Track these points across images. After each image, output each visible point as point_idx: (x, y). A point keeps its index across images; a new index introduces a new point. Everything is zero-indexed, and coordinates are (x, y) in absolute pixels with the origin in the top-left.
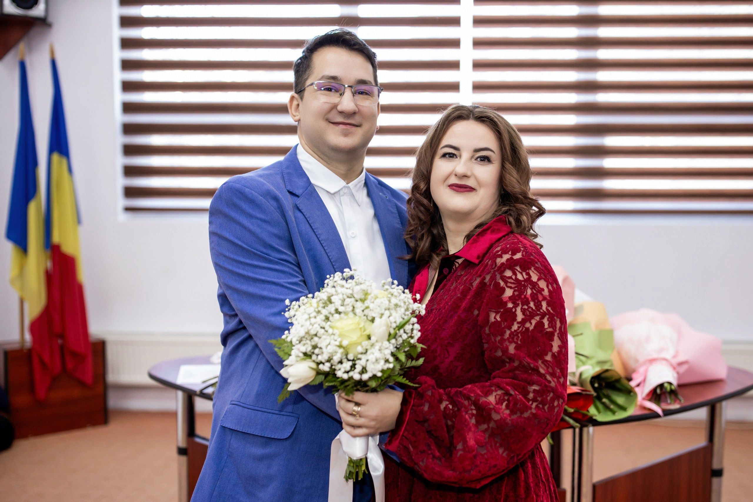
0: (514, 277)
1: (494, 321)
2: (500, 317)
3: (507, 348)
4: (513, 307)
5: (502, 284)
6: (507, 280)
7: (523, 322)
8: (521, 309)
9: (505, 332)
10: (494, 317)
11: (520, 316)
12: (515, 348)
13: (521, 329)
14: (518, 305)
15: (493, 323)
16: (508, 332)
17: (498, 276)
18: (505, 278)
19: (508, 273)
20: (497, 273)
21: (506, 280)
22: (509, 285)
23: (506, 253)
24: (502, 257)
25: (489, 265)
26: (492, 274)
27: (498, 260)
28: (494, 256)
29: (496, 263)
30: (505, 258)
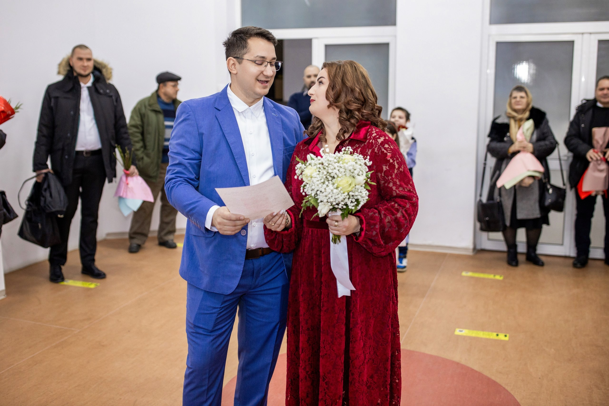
0: (390, 147)
1: (386, 170)
2: (388, 168)
4: (393, 162)
5: (385, 151)
6: (387, 149)
7: (398, 169)
8: (397, 162)
10: (385, 168)
11: (397, 166)
13: (398, 172)
14: (395, 160)
15: (385, 171)
16: (394, 175)
17: (382, 148)
19: (386, 146)
20: (380, 146)
22: (388, 151)
23: (382, 137)
24: (380, 139)
25: (374, 143)
26: (378, 147)
27: (379, 140)
28: (375, 138)
29: (378, 142)
30: (382, 139)
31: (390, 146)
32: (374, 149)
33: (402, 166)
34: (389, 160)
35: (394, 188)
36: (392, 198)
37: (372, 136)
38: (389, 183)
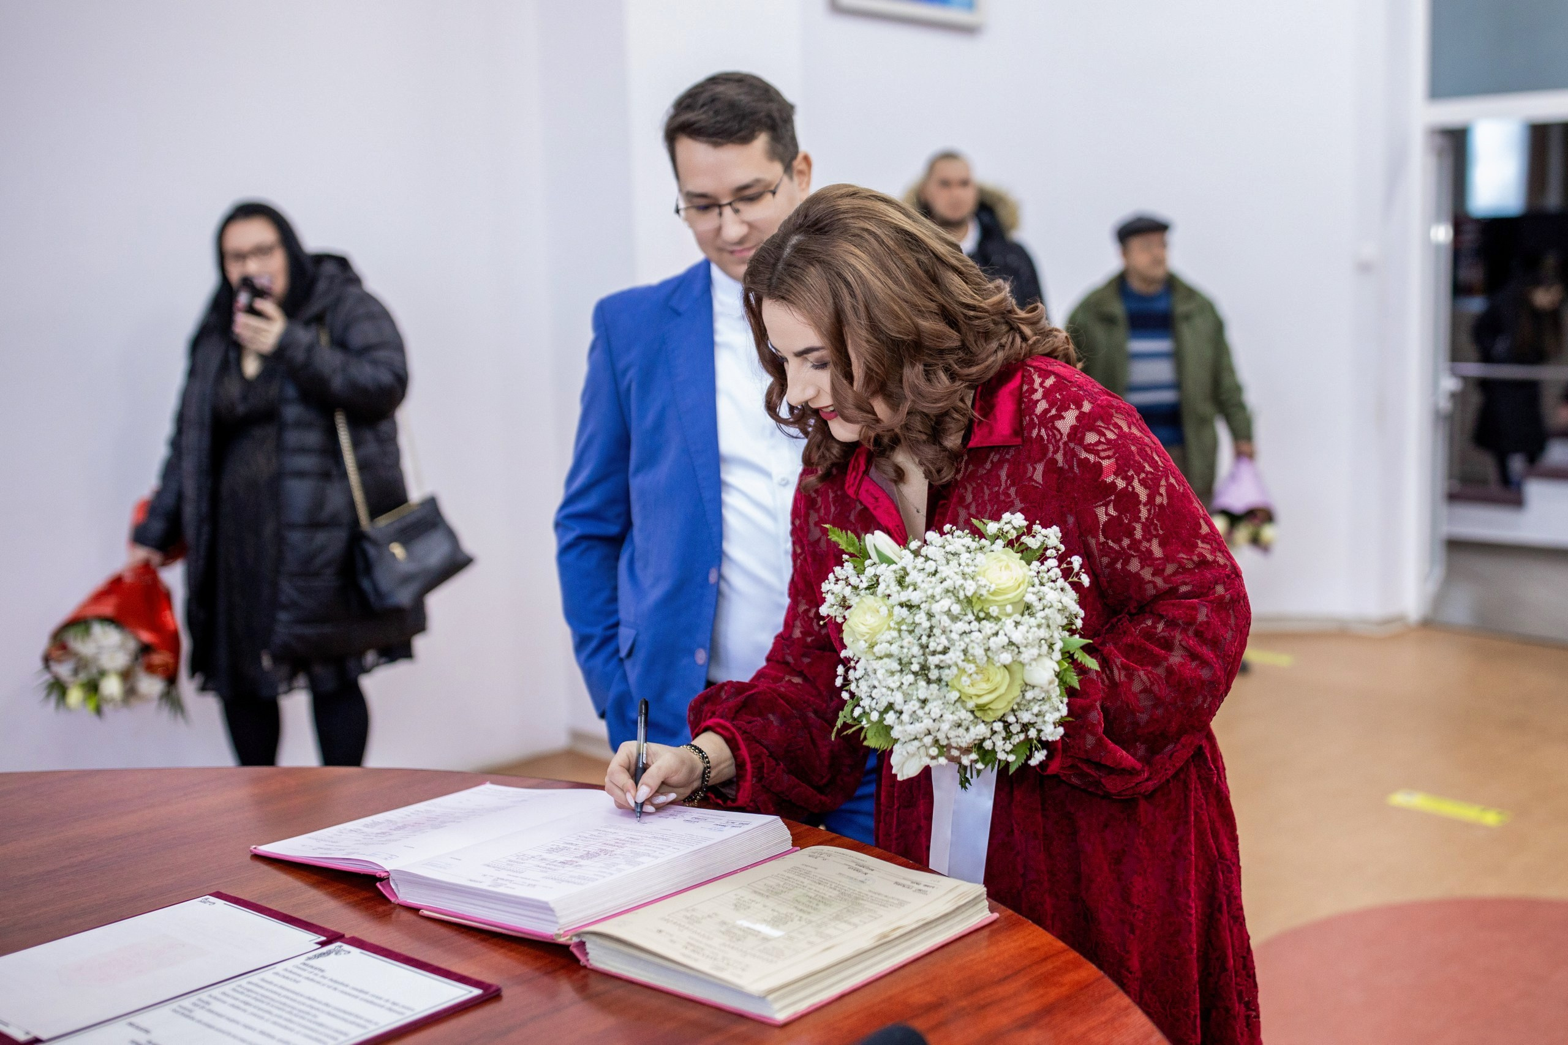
0: (1103, 440)
3: (1150, 552)
4: (1128, 485)
5: (1092, 458)
6: (1096, 448)
7: (1151, 501)
8: (1140, 481)
9: (1134, 529)
11: (1143, 494)
12: (1161, 545)
15: (1108, 524)
16: (1138, 527)
17: (1078, 449)
18: (1091, 447)
19: (1091, 438)
20: (1072, 445)
21: (1094, 450)
22: (1103, 454)
23: (1067, 409)
24: (1064, 418)
25: (1045, 437)
26: (1064, 449)
27: (1059, 424)
28: (1045, 420)
29: (1059, 431)
30: (1070, 417)
31: (1104, 435)
32: (1053, 460)
33: (1159, 486)
34: (1113, 483)
35: (1147, 574)
36: (1147, 607)
37: (1036, 415)
38: (1126, 562)
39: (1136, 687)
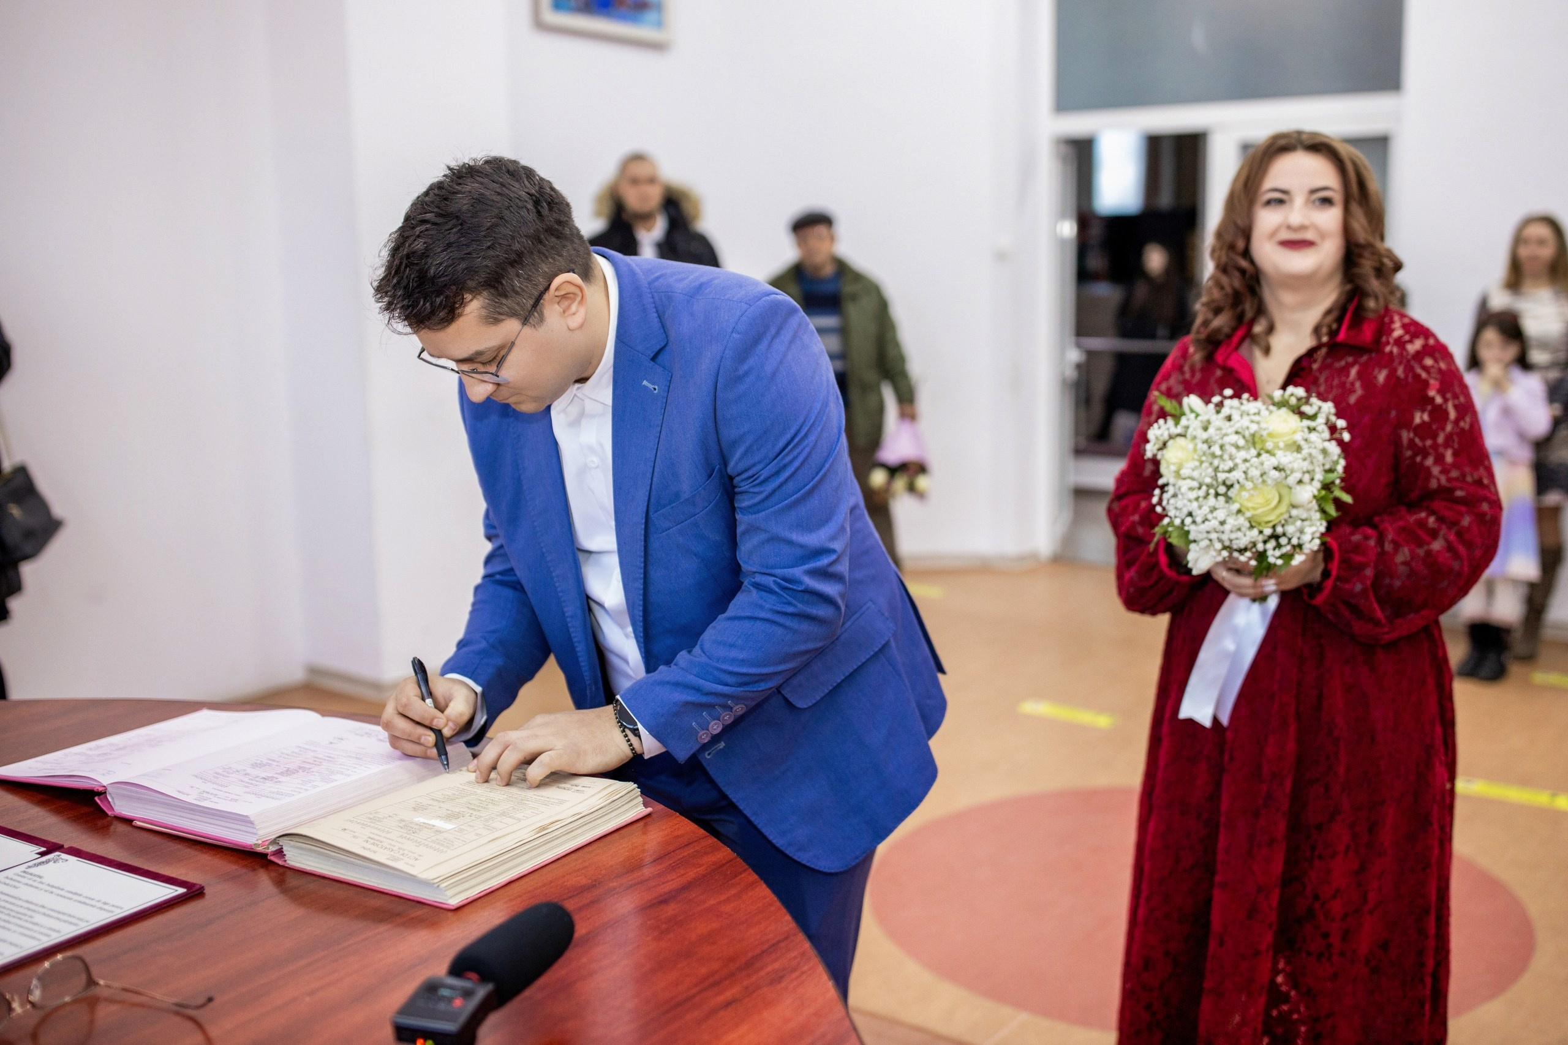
0: (1437, 365)
1: (1422, 423)
2: (1429, 417)
3: (1444, 456)
4: (1443, 403)
5: (1424, 375)
6: (1430, 369)
7: (1456, 422)
8: (1453, 405)
9: (1438, 436)
10: (1420, 417)
11: (1453, 414)
12: (1455, 454)
13: (1455, 430)
14: (1448, 400)
15: (1419, 426)
16: (1442, 436)
17: (1416, 367)
19: (1429, 362)
20: (1413, 362)
22: (1433, 375)
23: (1418, 337)
24: (1414, 342)
25: (1395, 353)
26: (1406, 364)
27: (1409, 345)
28: (1400, 342)
29: (1407, 349)
30: (1419, 342)
31: (1439, 362)
32: (1395, 370)
33: (1464, 413)
34: (1433, 398)
35: (1436, 470)
36: (1427, 498)
37: (1393, 336)
38: (1425, 457)
39: (1399, 558)
